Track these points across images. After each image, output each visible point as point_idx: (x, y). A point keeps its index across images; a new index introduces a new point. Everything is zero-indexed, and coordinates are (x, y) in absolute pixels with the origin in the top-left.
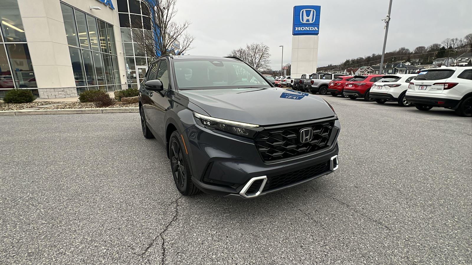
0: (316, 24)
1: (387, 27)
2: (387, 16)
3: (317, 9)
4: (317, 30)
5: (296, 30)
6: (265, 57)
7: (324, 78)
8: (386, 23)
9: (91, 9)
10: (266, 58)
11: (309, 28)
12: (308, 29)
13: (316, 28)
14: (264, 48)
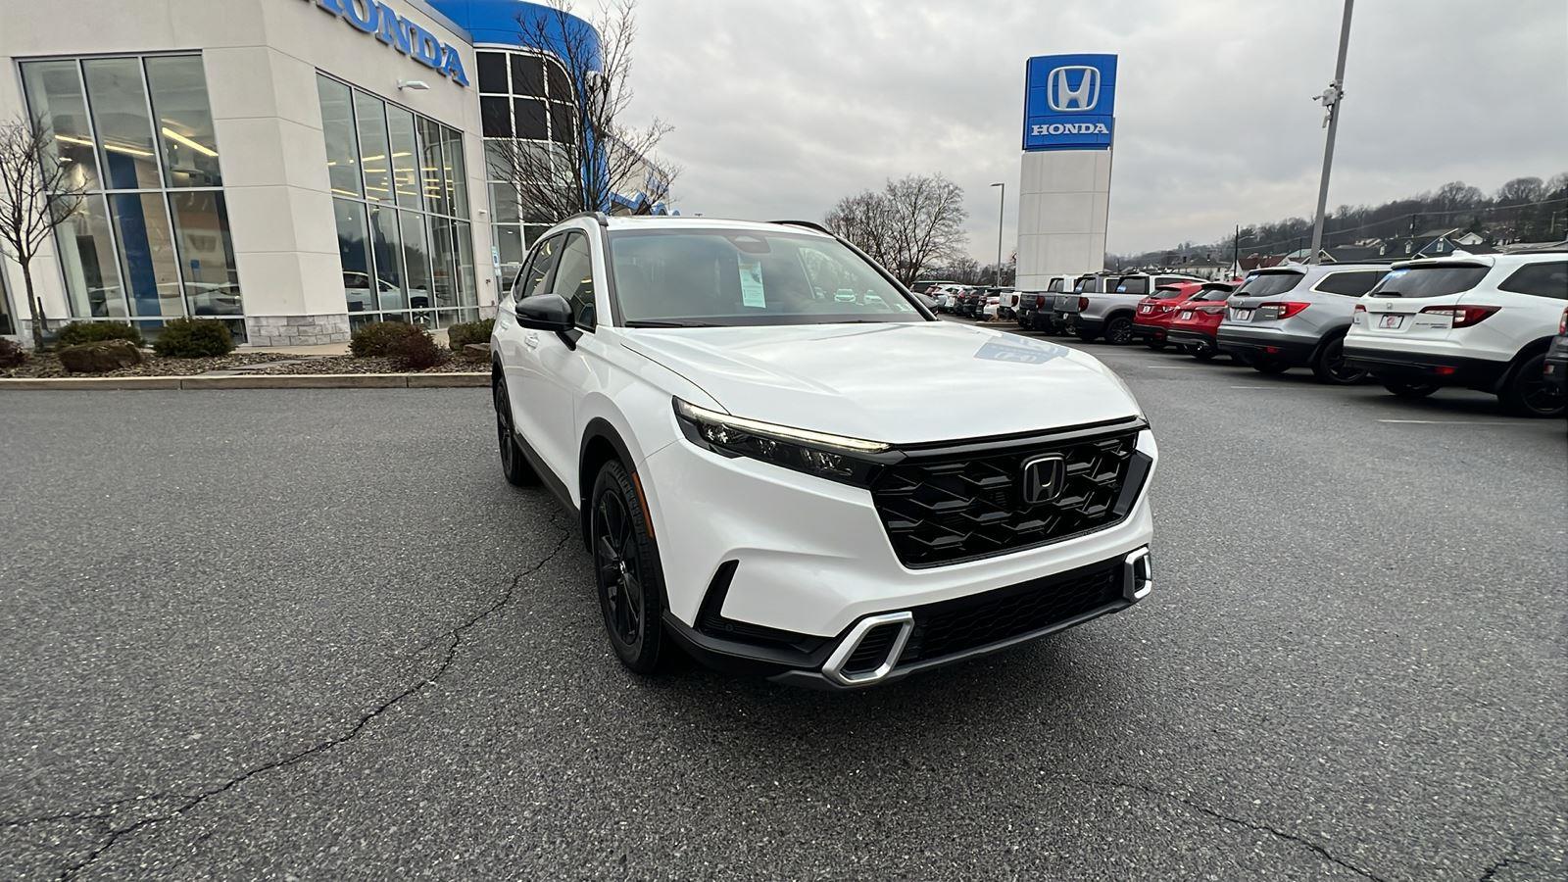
0: (1104, 111)
1: (1331, 120)
2: (1331, 86)
3: (1107, 64)
4: (1105, 131)
5: (1035, 133)
6: (950, 219)
7: (1122, 288)
8: (1330, 107)
9: (400, 89)
10: (951, 223)
11: (1077, 125)
12: (1075, 131)
13: (1102, 128)
14: (946, 190)
